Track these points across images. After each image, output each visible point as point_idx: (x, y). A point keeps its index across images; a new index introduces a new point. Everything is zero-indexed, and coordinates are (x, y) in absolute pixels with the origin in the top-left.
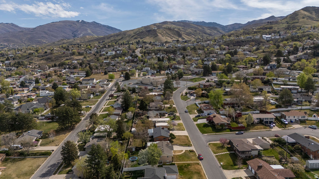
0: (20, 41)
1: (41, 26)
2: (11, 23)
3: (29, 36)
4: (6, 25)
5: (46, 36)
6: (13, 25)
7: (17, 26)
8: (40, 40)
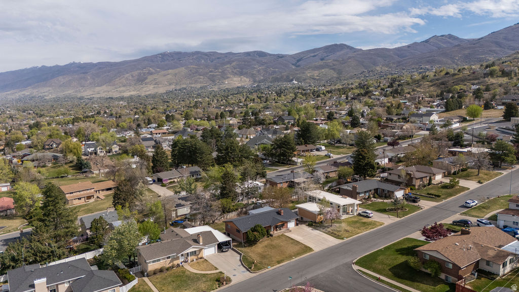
0: (449, 61)
1: (494, 32)
2: (449, 34)
3: (467, 52)
4: (441, 38)
5: (498, 49)
6: (450, 36)
7: (456, 38)
8: (483, 56)
